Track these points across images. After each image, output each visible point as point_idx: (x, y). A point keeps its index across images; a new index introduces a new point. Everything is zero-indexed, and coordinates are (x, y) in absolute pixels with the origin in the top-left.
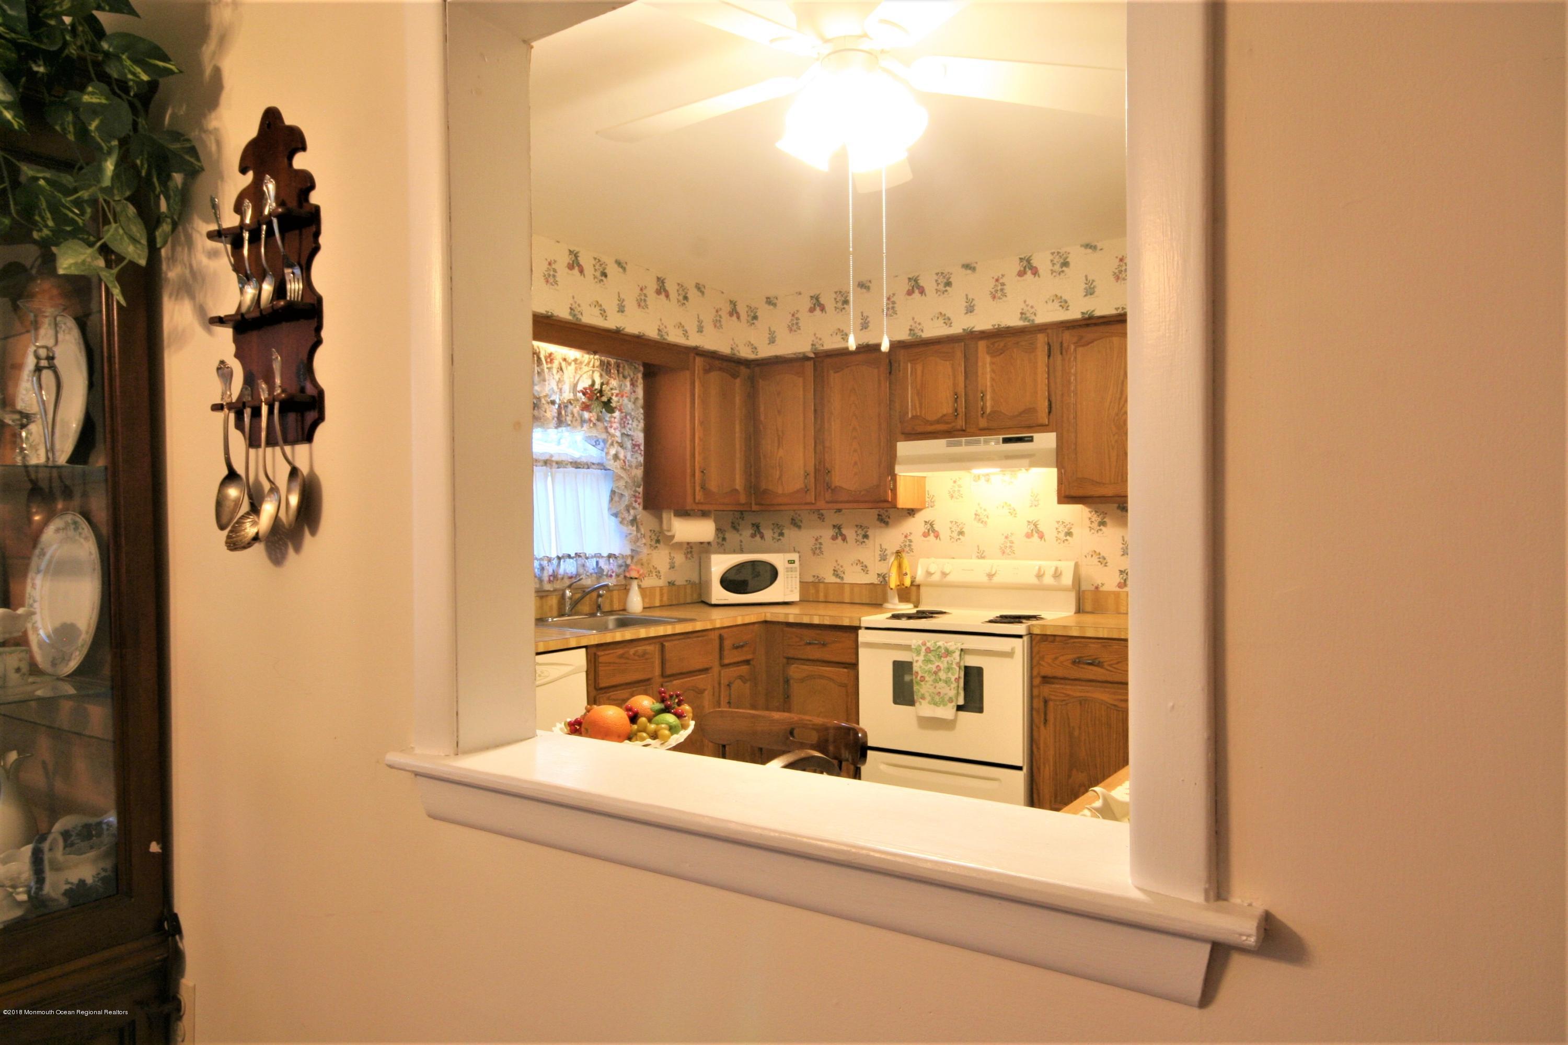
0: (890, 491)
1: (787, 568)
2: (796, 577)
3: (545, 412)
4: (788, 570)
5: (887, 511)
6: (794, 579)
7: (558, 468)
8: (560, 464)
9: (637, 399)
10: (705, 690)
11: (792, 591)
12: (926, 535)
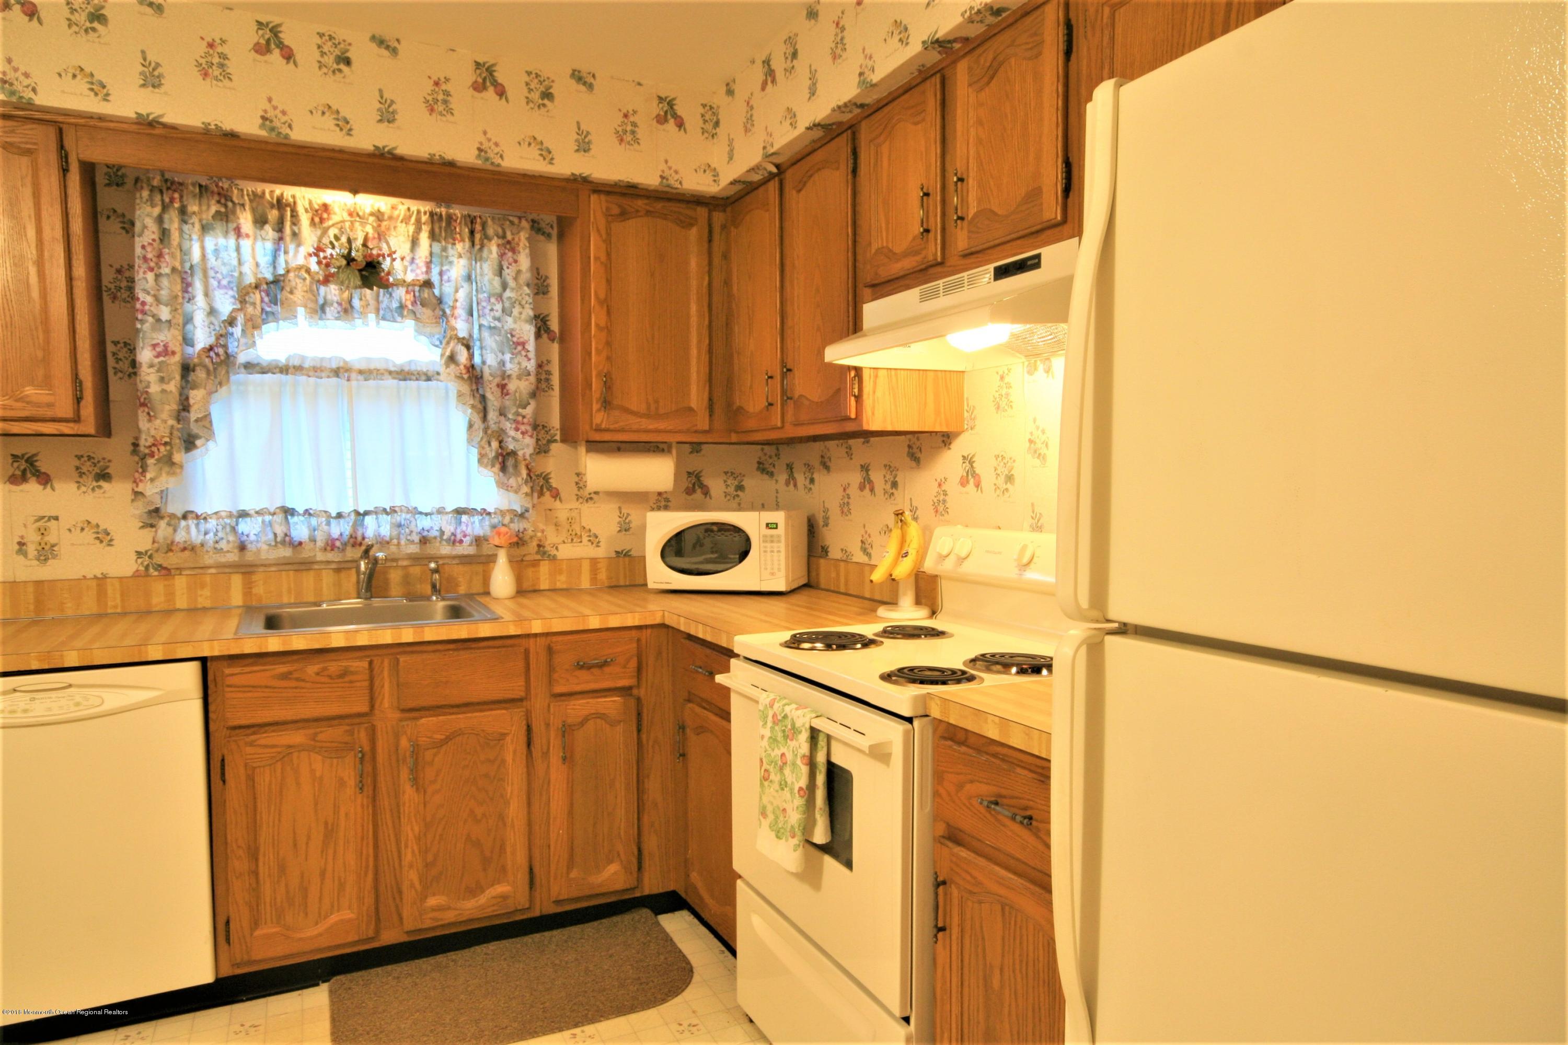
0: (853, 399)
1: (765, 536)
2: (779, 551)
3: (291, 292)
4: (766, 539)
5: (918, 439)
6: (775, 554)
8: (367, 374)
9: (519, 272)
10: (504, 735)
11: (772, 574)
12: (964, 482)
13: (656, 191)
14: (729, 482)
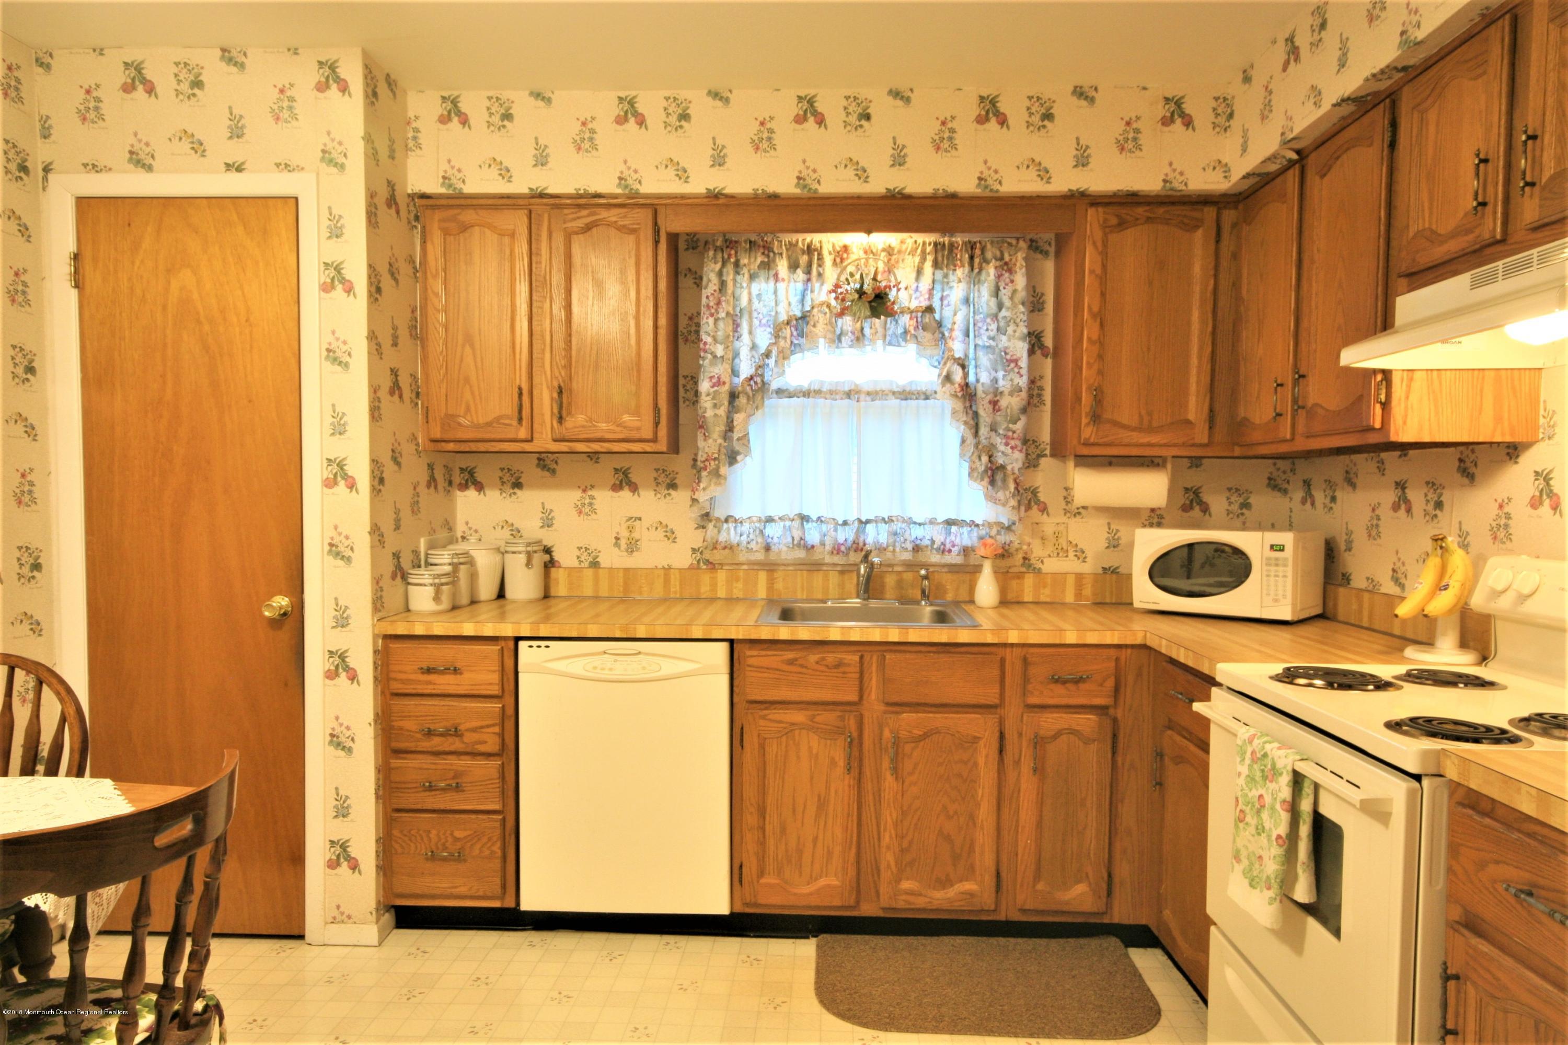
0: (1378, 406)
1: (1268, 559)
2: (1285, 576)
4: (1268, 562)
6: (1280, 579)
7: (873, 400)
8: (874, 395)
9: (1015, 291)
10: (976, 740)
11: (1276, 600)
12: (1535, 503)
13: (1157, 196)
14: (1233, 499)
